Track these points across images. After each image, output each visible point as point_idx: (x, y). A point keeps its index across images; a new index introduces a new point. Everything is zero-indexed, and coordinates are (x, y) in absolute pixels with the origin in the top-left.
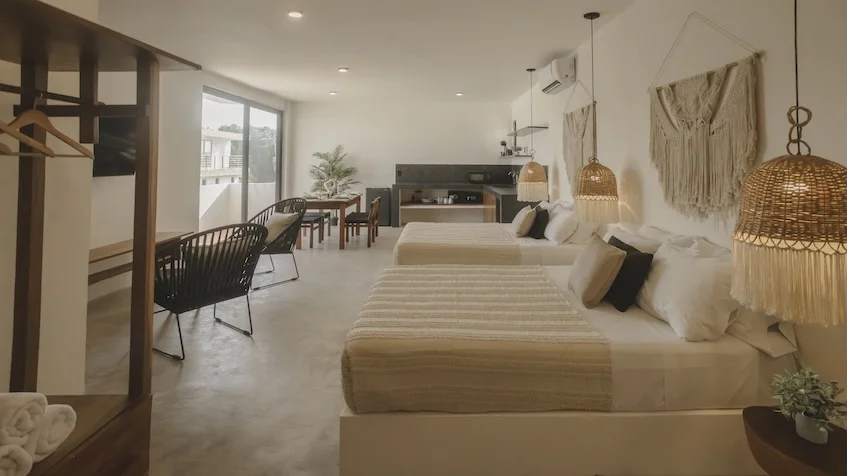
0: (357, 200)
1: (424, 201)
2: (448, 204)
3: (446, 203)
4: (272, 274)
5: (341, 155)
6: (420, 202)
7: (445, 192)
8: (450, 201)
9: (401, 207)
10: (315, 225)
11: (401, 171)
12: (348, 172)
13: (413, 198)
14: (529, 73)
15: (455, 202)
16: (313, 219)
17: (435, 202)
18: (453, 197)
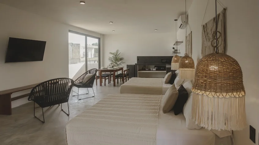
0: (122, 69)
1: (146, 69)
2: (154, 71)
3: (154, 70)
4: (88, 95)
5: (118, 53)
6: (145, 70)
7: (154, 66)
8: (155, 70)
9: (138, 72)
10: (106, 78)
11: (139, 58)
12: (121, 59)
13: (143, 68)
14: (175, 21)
15: (157, 70)
16: (105, 76)
17: (150, 70)
18: (156, 68)
